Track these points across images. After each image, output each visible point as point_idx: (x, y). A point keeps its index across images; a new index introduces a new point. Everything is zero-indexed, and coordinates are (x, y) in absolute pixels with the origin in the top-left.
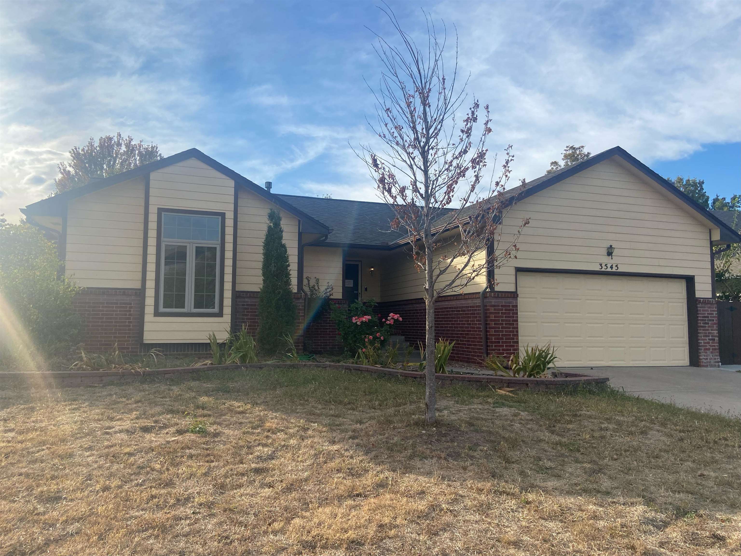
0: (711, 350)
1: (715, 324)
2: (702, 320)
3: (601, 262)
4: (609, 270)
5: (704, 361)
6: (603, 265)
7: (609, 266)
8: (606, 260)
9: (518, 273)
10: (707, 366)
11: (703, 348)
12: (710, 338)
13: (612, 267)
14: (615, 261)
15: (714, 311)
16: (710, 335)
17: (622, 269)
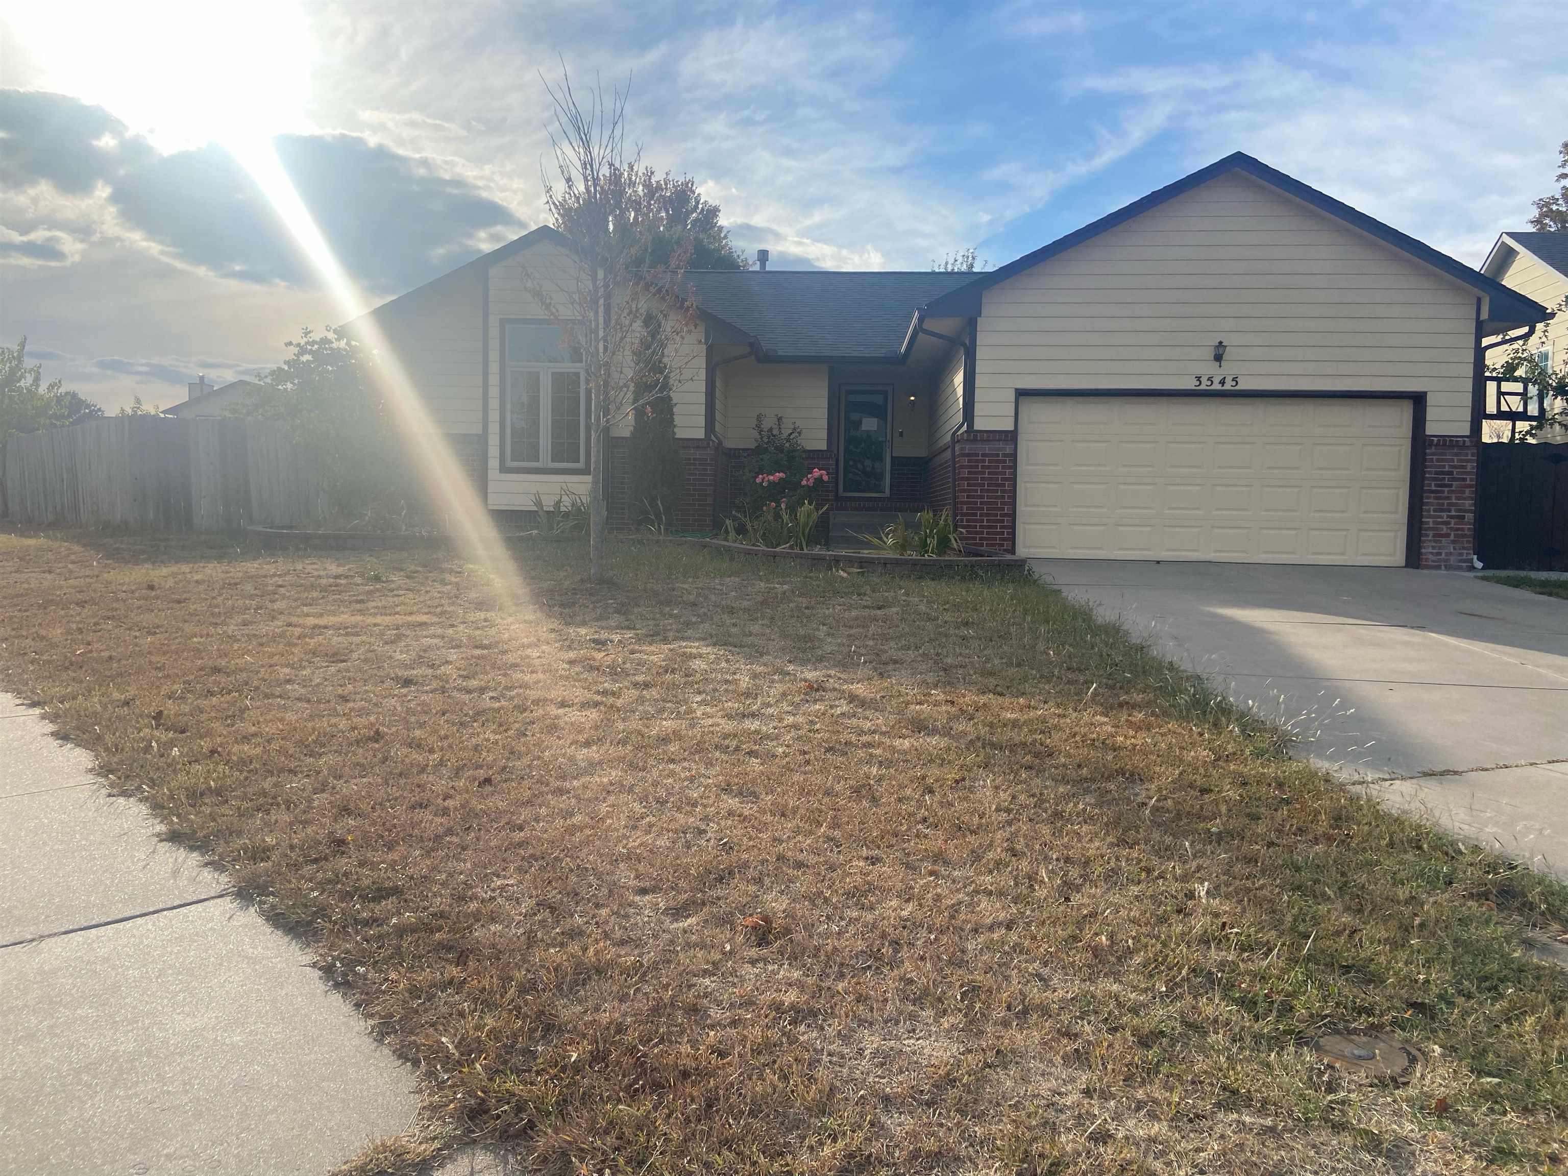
0: (1452, 537)
1: (1470, 486)
2: (1435, 479)
3: (1198, 373)
4: (1216, 386)
5: (1430, 556)
6: (1204, 380)
7: (1217, 380)
8: (1209, 369)
9: (1021, 398)
10: (1438, 567)
11: (1431, 533)
12: (1453, 513)
13: (1223, 382)
14: (1229, 369)
15: (1468, 461)
16: (1453, 508)
17: (1245, 384)
